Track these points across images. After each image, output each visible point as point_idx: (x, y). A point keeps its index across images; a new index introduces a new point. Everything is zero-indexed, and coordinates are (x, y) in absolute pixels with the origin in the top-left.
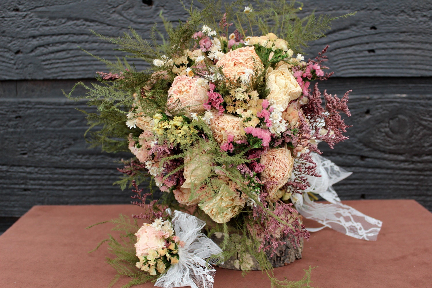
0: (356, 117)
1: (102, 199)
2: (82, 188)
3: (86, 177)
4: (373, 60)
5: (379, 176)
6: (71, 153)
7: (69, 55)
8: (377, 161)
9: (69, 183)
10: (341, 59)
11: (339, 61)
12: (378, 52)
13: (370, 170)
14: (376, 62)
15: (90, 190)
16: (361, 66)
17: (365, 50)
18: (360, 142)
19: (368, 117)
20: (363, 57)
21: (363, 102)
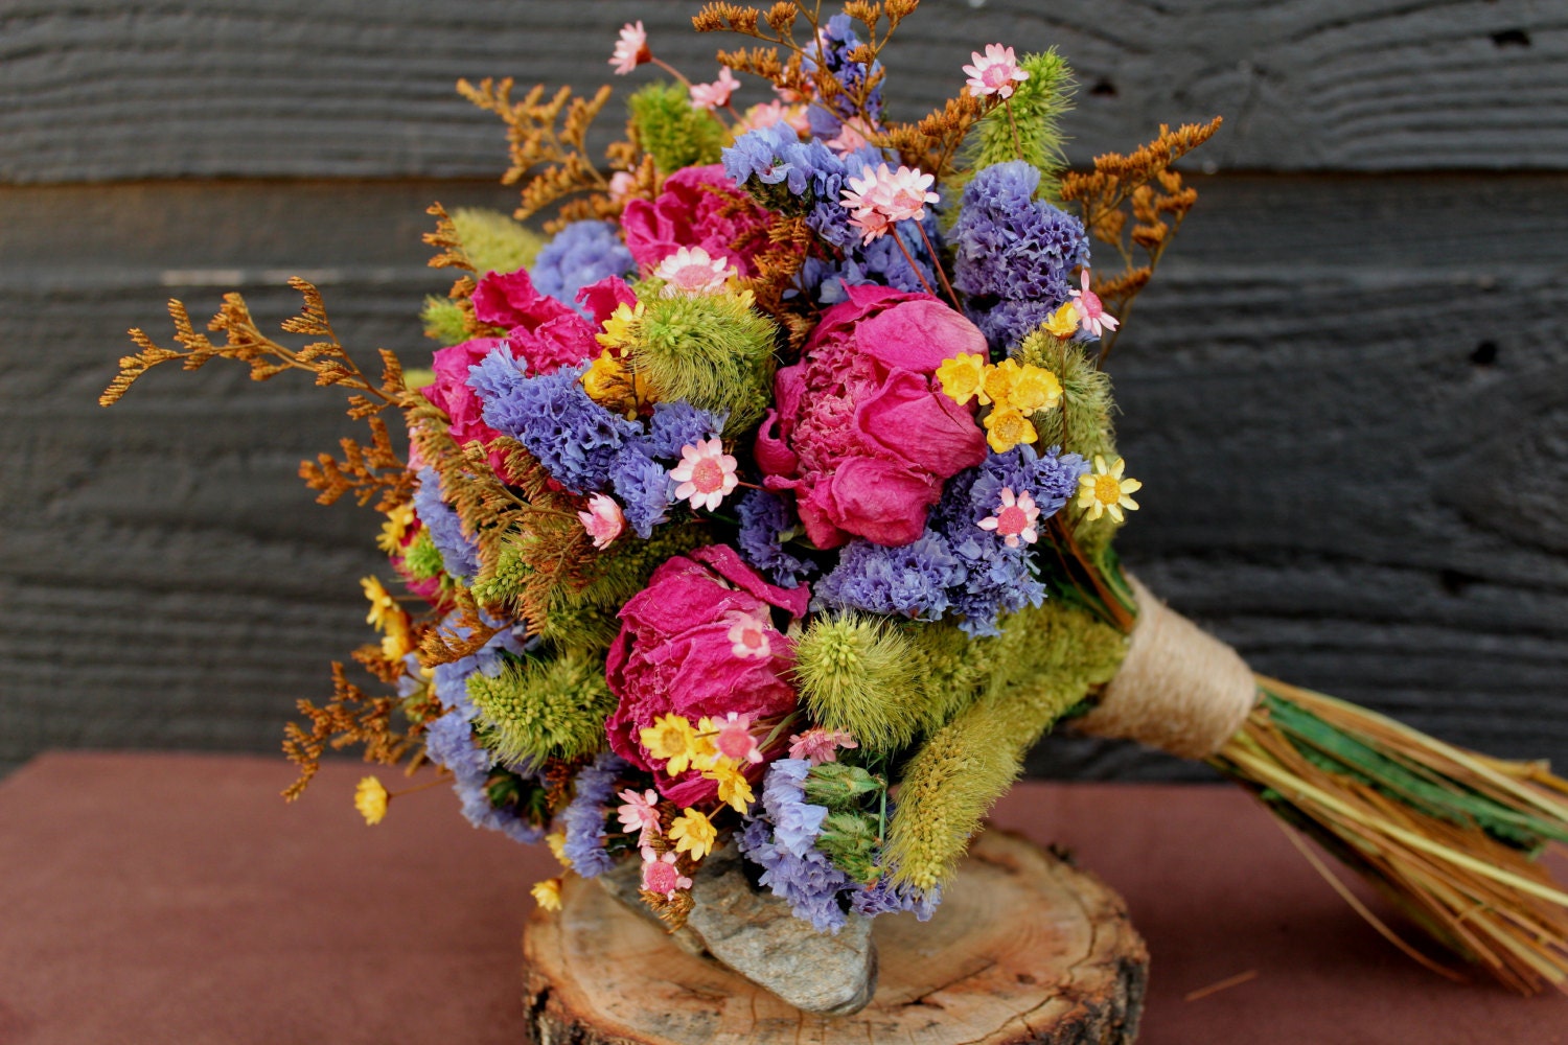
0: (1423, 377)
1: (224, 728)
2: (139, 673)
3: (151, 627)
4: (1516, 86)
5: (1534, 675)
6: (84, 518)
7: (63, 72)
8: (1526, 598)
9: (81, 649)
10: (1346, 80)
11: (1341, 90)
12: (1543, 42)
13: (1488, 643)
14: (1532, 94)
15: (170, 685)
16: (1451, 116)
17: (1477, 35)
18: (1442, 503)
19: (1483, 378)
20: (1466, 67)
21: (1462, 304)
